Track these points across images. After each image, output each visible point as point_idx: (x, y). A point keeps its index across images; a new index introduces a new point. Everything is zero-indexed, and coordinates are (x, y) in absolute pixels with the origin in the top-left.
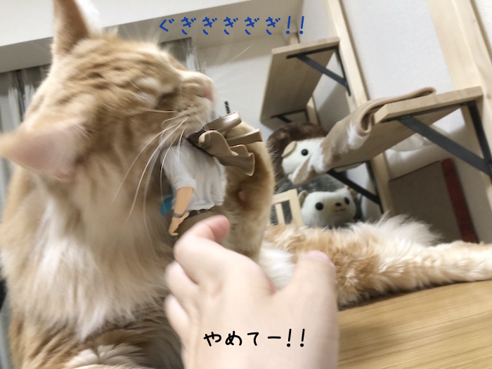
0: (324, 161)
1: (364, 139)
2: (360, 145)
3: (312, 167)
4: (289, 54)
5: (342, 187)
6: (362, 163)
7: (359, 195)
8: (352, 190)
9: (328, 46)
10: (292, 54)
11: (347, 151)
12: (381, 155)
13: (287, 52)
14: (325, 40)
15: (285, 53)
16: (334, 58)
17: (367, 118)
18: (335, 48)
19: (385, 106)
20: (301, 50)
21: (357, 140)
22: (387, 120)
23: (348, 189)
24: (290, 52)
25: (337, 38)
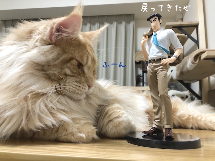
0: (176, 74)
1: (195, 65)
2: (192, 68)
3: (172, 76)
4: (173, 26)
5: (187, 91)
6: (197, 80)
7: (194, 96)
8: (191, 93)
9: (193, 25)
10: (175, 26)
11: (186, 70)
12: (207, 78)
13: (173, 25)
14: (192, 22)
15: (171, 25)
16: (195, 31)
17: (197, 57)
18: (196, 26)
19: (207, 52)
20: (179, 25)
21: (191, 66)
22: (206, 59)
23: (189, 92)
24: (174, 25)
25: (198, 22)
